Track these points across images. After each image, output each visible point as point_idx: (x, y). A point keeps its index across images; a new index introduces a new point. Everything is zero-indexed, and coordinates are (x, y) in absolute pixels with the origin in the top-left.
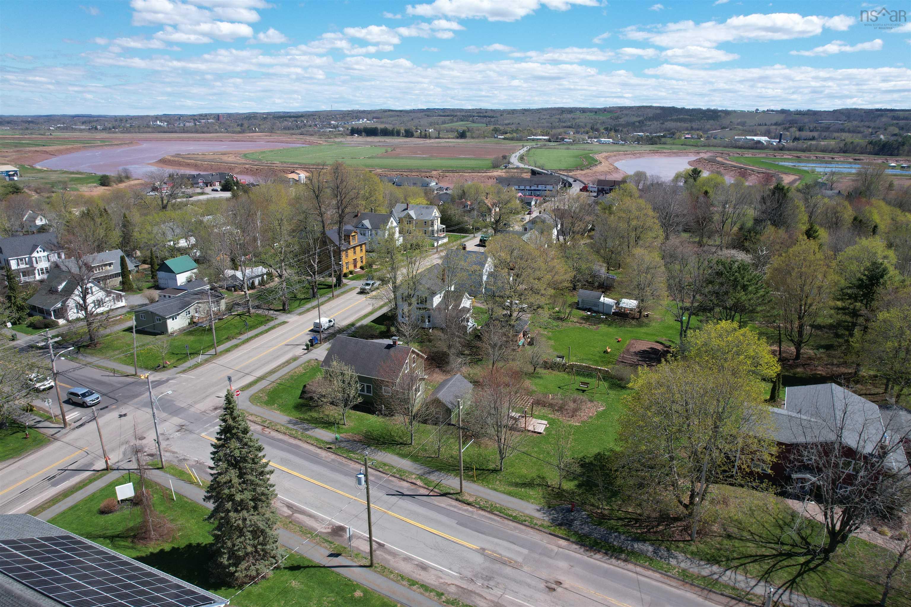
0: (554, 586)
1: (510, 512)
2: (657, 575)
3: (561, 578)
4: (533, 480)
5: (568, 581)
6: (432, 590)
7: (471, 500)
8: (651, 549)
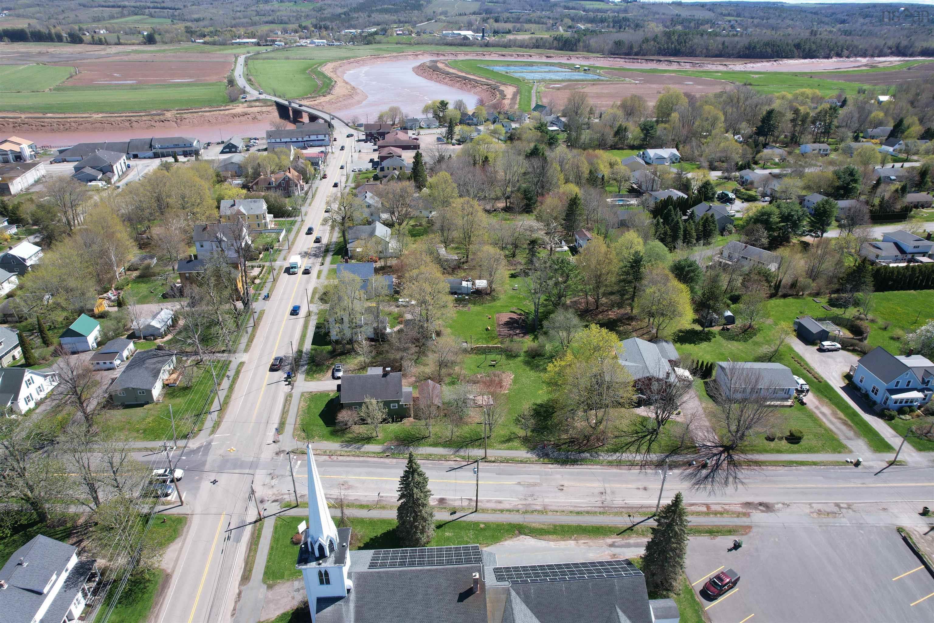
0: (561, 488)
1: (517, 459)
2: (598, 467)
3: (562, 483)
4: (510, 436)
5: (565, 483)
6: (513, 511)
7: (493, 459)
8: (588, 455)
